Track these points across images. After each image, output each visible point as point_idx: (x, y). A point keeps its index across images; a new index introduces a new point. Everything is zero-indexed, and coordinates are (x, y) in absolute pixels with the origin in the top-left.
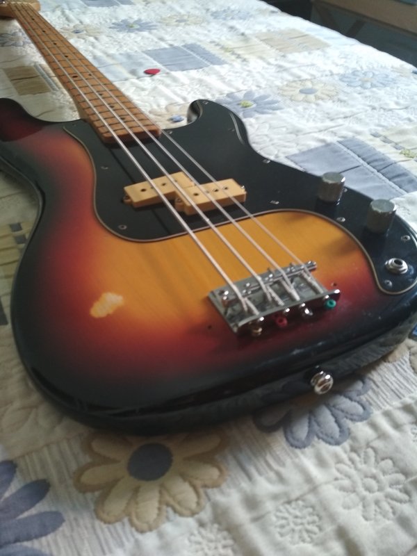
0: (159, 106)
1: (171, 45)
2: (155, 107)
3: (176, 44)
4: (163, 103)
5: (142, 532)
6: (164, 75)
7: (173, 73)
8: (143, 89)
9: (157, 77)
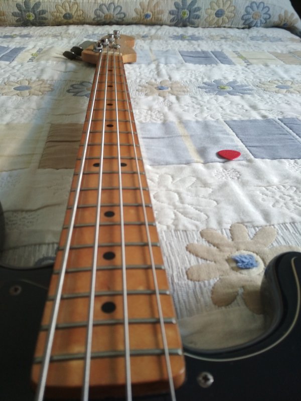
0: (220, 223)
1: (264, 117)
2: (213, 224)
3: (271, 116)
4: (230, 218)
6: (244, 162)
7: (259, 162)
8: (205, 185)
9: (233, 164)
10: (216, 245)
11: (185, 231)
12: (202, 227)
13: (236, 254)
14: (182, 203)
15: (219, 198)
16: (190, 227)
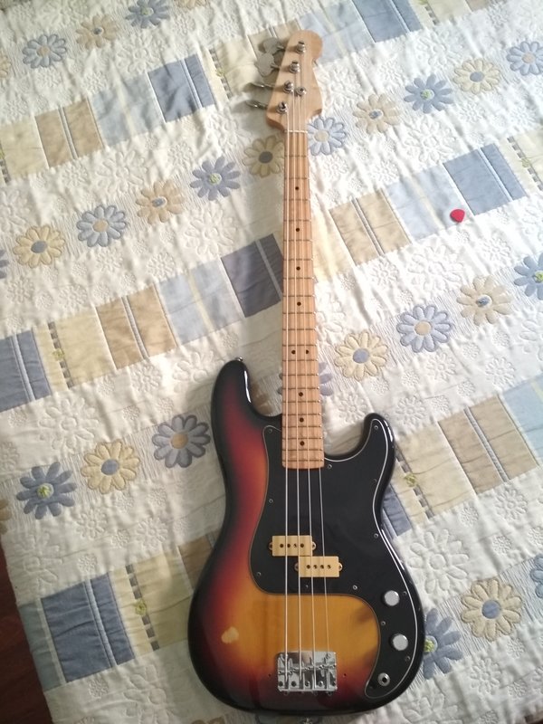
0: (468, 281)
1: (470, 147)
2: (465, 283)
3: (475, 145)
4: (471, 275)
5: (490, 641)
6: (469, 222)
7: (477, 219)
8: (452, 252)
9: (463, 225)
10: (469, 295)
11: (453, 291)
12: (460, 286)
13: (479, 298)
14: (445, 271)
15: (463, 262)
16: (455, 288)
